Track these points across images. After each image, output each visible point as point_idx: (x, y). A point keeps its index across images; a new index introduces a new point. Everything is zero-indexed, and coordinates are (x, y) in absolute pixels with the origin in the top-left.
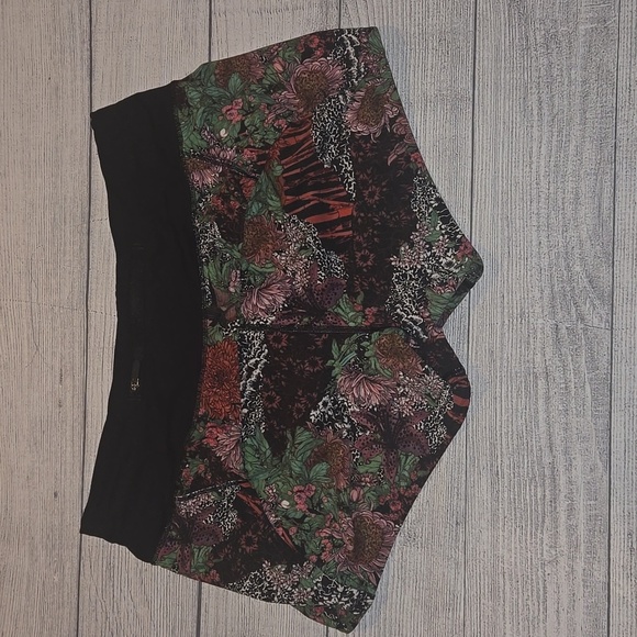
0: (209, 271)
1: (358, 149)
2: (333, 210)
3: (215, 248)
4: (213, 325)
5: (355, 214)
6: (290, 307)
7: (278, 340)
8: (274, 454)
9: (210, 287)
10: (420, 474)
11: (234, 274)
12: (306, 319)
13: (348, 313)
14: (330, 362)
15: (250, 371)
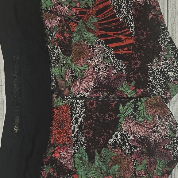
0: (55, 71)
1: (136, 10)
2: (123, 40)
3: (58, 58)
4: (57, 97)
5: (134, 42)
6: (97, 87)
7: (91, 104)
8: (89, 161)
9: (55, 78)
10: (168, 169)
11: (68, 71)
12: (106, 94)
13: (127, 90)
14: (119, 115)
15: (77, 119)
